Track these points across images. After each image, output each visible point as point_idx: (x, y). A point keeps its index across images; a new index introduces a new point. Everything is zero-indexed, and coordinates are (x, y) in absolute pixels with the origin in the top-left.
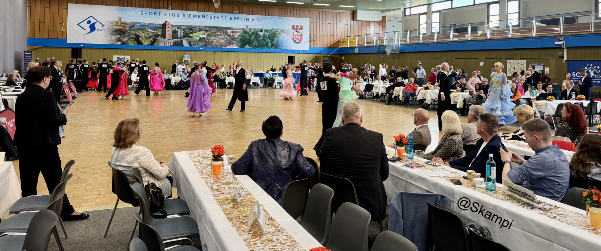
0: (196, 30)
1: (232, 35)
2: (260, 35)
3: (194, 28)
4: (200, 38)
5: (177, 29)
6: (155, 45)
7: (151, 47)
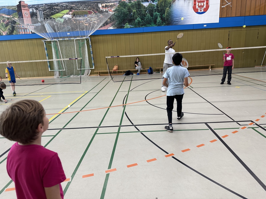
0: (58, 9)
1: (105, 10)
2: (145, 7)
3: (55, 6)
4: (65, 19)
5: (35, 11)
6: (14, 34)
7: (10, 37)
